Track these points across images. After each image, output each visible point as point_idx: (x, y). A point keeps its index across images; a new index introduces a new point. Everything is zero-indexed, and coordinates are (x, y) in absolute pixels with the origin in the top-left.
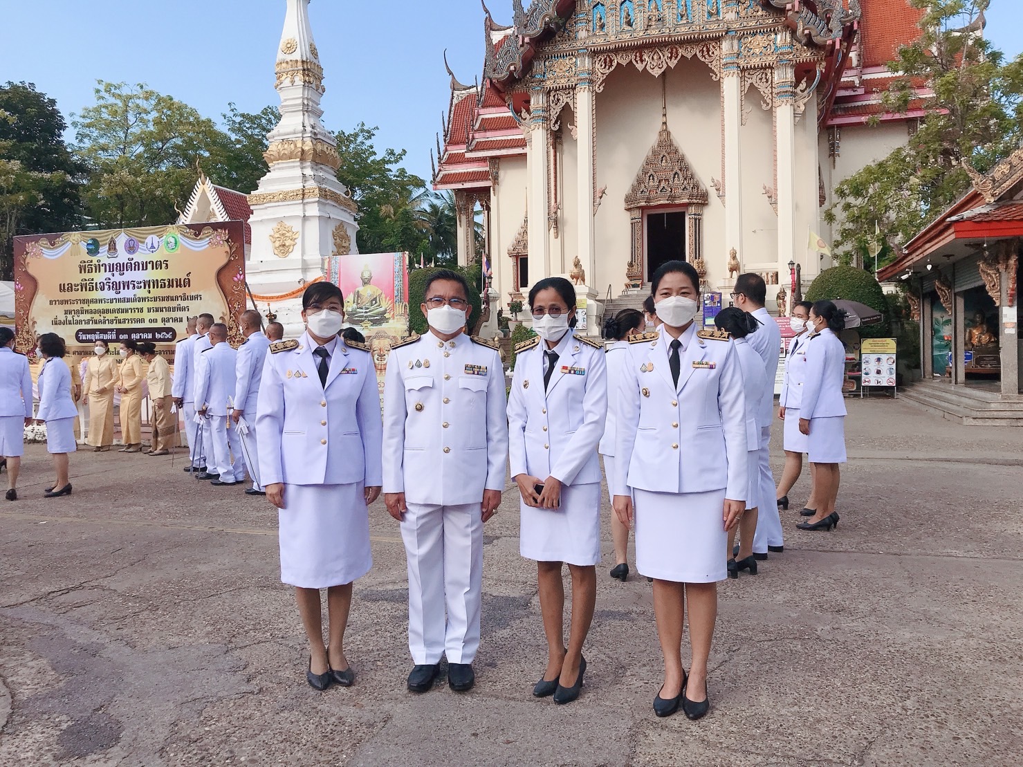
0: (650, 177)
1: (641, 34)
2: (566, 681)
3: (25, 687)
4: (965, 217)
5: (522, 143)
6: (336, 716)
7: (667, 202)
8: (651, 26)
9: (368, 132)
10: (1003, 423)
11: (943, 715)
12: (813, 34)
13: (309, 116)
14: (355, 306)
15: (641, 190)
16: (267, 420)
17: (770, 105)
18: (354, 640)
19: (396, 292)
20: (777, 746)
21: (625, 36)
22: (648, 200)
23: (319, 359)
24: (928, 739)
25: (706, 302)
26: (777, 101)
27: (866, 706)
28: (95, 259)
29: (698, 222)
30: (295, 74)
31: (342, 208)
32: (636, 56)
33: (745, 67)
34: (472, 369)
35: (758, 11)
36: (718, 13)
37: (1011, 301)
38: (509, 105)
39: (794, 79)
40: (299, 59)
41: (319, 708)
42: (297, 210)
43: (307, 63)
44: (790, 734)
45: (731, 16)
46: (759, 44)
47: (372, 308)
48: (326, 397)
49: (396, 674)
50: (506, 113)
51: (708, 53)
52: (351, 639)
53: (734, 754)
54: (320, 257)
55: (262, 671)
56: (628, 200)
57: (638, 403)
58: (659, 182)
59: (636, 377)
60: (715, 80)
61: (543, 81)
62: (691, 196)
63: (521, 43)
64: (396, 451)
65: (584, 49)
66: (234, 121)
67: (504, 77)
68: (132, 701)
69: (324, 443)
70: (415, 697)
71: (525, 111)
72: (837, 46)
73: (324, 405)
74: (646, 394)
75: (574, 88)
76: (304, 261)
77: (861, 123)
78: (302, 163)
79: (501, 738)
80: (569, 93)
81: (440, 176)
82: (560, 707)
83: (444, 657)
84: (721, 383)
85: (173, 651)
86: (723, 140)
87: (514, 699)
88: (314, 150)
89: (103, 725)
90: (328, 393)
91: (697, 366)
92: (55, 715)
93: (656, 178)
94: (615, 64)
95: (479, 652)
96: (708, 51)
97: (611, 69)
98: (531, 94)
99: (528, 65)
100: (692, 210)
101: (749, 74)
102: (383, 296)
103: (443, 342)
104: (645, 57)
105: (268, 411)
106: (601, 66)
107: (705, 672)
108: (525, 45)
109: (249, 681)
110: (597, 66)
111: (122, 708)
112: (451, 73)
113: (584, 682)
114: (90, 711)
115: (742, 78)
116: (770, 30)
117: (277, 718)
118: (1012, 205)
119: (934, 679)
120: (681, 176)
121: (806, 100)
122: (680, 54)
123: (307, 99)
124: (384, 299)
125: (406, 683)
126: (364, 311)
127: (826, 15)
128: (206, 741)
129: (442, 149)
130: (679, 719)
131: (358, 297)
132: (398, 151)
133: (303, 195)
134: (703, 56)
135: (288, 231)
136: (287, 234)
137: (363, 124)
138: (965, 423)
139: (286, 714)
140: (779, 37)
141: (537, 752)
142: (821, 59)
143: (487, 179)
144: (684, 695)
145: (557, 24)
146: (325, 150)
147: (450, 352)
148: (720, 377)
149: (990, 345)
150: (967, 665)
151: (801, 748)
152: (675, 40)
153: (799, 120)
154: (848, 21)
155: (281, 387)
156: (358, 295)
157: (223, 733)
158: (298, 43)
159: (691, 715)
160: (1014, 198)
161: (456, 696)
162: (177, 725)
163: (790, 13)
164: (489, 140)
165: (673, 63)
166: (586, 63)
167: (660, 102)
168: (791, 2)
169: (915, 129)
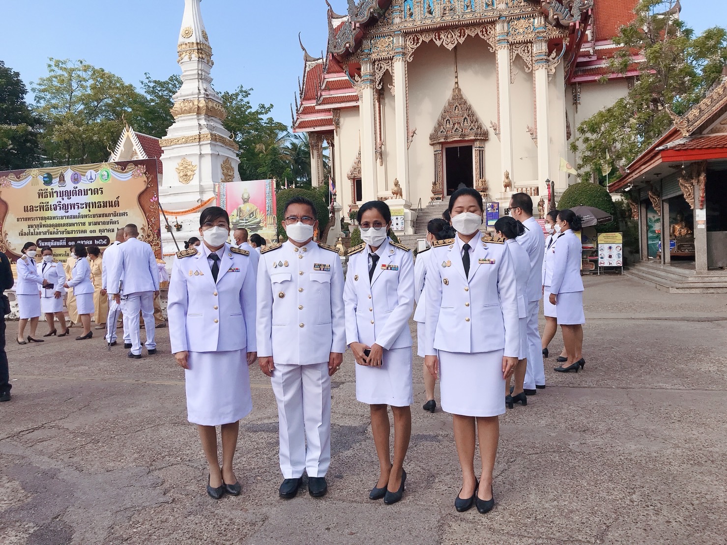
0: (447, 121)
1: (439, 20)
2: (392, 488)
3: (3, 502)
4: (668, 147)
5: (356, 98)
6: (228, 518)
7: (459, 139)
8: (445, 14)
9: (246, 92)
10: (698, 291)
11: (659, 505)
12: (560, 18)
13: (202, 82)
14: (238, 218)
15: (441, 130)
16: (175, 306)
17: (531, 69)
18: (241, 461)
19: (267, 208)
20: (542, 531)
21: (427, 21)
22: (446, 137)
23: (212, 262)
24: (649, 523)
25: (488, 209)
26: (536, 66)
27: (604, 500)
28: (49, 188)
29: (481, 153)
30: (192, 52)
31: (227, 147)
32: (435, 36)
33: (513, 42)
34: (319, 267)
35: (521, 3)
36: (493, 4)
37: (702, 205)
38: (346, 72)
39: (547, 51)
40: (195, 41)
41: (216, 512)
42: (195, 150)
43: (200, 44)
44: (552, 522)
45: (502, 6)
46: (522, 26)
47: (250, 219)
48: (217, 289)
49: (271, 486)
50: (344, 77)
51: (487, 33)
52: (238, 461)
53: (512, 537)
54: (212, 183)
55: (174, 486)
56: (432, 138)
57: (440, 289)
58: (454, 125)
59: (439, 271)
60: (492, 51)
61: (370, 54)
62: (476, 134)
63: (353, 27)
64: (266, 327)
65: (399, 31)
66: (149, 86)
67: (342, 52)
68: (80, 510)
69: (217, 322)
70: (285, 502)
71: (357, 75)
72: (577, 27)
73: (216, 295)
74: (447, 283)
75: (392, 59)
76: (201, 186)
77: (595, 81)
78: (198, 116)
79: (347, 531)
80: (389, 62)
81: (298, 122)
82: (389, 507)
83: (305, 473)
84: (499, 273)
85: (110, 473)
86: (498, 94)
87: (355, 501)
88: (207, 106)
89: (59, 529)
90: (219, 286)
91: (482, 262)
92: (25, 523)
93: (451, 122)
94: (420, 41)
95: (330, 467)
96: (486, 31)
97: (418, 45)
98: (361, 64)
99: (359, 43)
100: (477, 144)
101: (516, 47)
102: (258, 210)
103: (298, 248)
104: (442, 36)
105: (176, 300)
106: (411, 42)
107: (491, 479)
108: (357, 29)
109: (165, 494)
110: (408, 43)
111: (74, 516)
112: (304, 49)
113: (405, 488)
114: (50, 519)
115: (511, 50)
116: (530, 16)
117: (185, 521)
118: (701, 138)
119: (652, 479)
120: (469, 119)
121: (556, 65)
122: (467, 34)
123: (201, 70)
124: (259, 213)
125: (279, 492)
126: (245, 221)
127: (569, 5)
128: (134, 539)
129: (299, 103)
130: (473, 513)
131: (240, 211)
132: (267, 106)
133: (200, 139)
134: (483, 35)
135: (189, 165)
136: (189, 167)
137: (242, 87)
138: (671, 292)
139: (192, 518)
140: (536, 20)
141: (373, 541)
142: (566, 36)
143: (331, 124)
144: (476, 495)
145: (379, 13)
146: (215, 106)
147: (303, 255)
148: (499, 269)
149: (688, 236)
150: (675, 469)
151: (559, 532)
152: (463, 24)
153: (551, 79)
154: (585, 9)
155: (185, 282)
156: (240, 210)
157: (146, 533)
158: (194, 30)
159: (482, 510)
160: (703, 133)
161: (314, 501)
162: (113, 528)
163: (544, 4)
164: (332, 96)
165: (462, 40)
166: (400, 41)
167: (453, 68)
169: (632, 84)
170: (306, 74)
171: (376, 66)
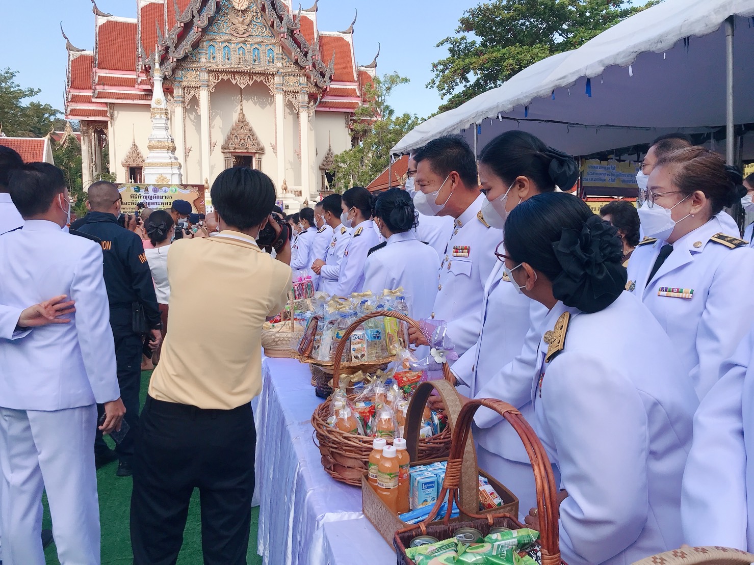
0: (235, 137)
1: (236, 66)
7: (245, 151)
8: (240, 63)
9: (12, 74)
12: (318, 82)
15: (232, 144)
17: (297, 111)
22: (235, 149)
28: (138, 194)
29: (259, 162)
32: (232, 76)
33: (286, 91)
35: (292, 65)
36: (273, 62)
39: (308, 100)
46: (292, 81)
51: (268, 81)
56: (223, 147)
60: (271, 94)
61: (181, 82)
62: (256, 150)
63: (171, 61)
65: (204, 68)
72: (328, 89)
75: (198, 88)
78: (167, 151)
80: (196, 90)
81: (69, 110)
93: (238, 138)
94: (220, 78)
96: (268, 79)
97: (219, 81)
98: (174, 88)
100: (257, 156)
101: (288, 94)
104: (236, 77)
106: (214, 78)
108: (174, 62)
110: (211, 78)
112: (66, 38)
115: (285, 96)
116: (298, 75)
120: (251, 138)
121: (313, 110)
122: (254, 79)
129: (68, 90)
134: (266, 82)
136: (165, 180)
137: (9, 69)
140: (301, 79)
142: (320, 92)
143: (106, 116)
145: (190, 53)
152: (252, 72)
163: (307, 70)
164: (107, 91)
165: (251, 83)
166: (205, 76)
167: (239, 97)
168: (309, 65)
169: (348, 117)
170: (70, 63)
171: (186, 91)
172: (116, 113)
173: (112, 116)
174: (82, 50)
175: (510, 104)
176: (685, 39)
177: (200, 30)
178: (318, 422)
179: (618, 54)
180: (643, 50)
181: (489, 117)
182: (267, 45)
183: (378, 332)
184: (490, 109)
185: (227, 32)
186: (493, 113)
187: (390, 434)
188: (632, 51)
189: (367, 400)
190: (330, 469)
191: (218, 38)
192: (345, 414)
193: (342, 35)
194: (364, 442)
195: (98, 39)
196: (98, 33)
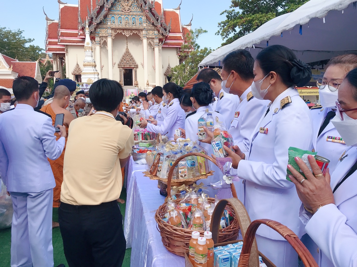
0: (124, 60)
1: (124, 26)
7: (129, 67)
8: (126, 25)
9: (21, 32)
12: (163, 33)
15: (122, 63)
22: (124, 66)
26: (155, 46)
29: (136, 72)
32: (123, 31)
33: (148, 38)
35: (151, 25)
36: (142, 24)
39: (159, 42)
45: (145, 25)
46: (151, 33)
56: (119, 65)
60: (141, 39)
61: (99, 34)
62: (134, 66)
63: (94, 24)
65: (109, 27)
71: (94, 41)
72: (168, 37)
75: (107, 37)
80: (105, 38)
81: (47, 48)
86: (143, 54)
93: (126, 60)
94: (117, 32)
96: (140, 32)
97: (116, 33)
98: (96, 37)
100: (135, 69)
104: (125, 31)
110: (113, 32)
112: (46, 14)
115: (147, 40)
116: (154, 30)
120: (132, 60)
121: (161, 46)
122: (133, 32)
129: (47, 39)
132: (32, 39)
134: (138, 33)
137: (19, 29)
140: (155, 32)
142: (164, 38)
143: (64, 51)
152: (132, 29)
163: (158, 28)
164: (65, 39)
165: (131, 34)
166: (110, 31)
167: (126, 41)
168: (159, 25)
169: (178, 50)
170: (48, 26)
171: (101, 38)
172: (69, 50)
173: (67, 51)
174: (53, 20)
175: (259, 40)
176: (354, 3)
177: (108, 9)
178: (159, 219)
179: (317, 12)
180: (331, 9)
181: (248, 47)
182: (139, 15)
183: (193, 162)
184: (249, 43)
185: (120, 10)
186: (250, 45)
187: (201, 226)
188: (325, 10)
189: (187, 202)
190: (166, 245)
191: (116, 13)
192: (174, 214)
193: (175, 10)
194: (185, 233)
195: (60, 15)
196: (60, 12)
